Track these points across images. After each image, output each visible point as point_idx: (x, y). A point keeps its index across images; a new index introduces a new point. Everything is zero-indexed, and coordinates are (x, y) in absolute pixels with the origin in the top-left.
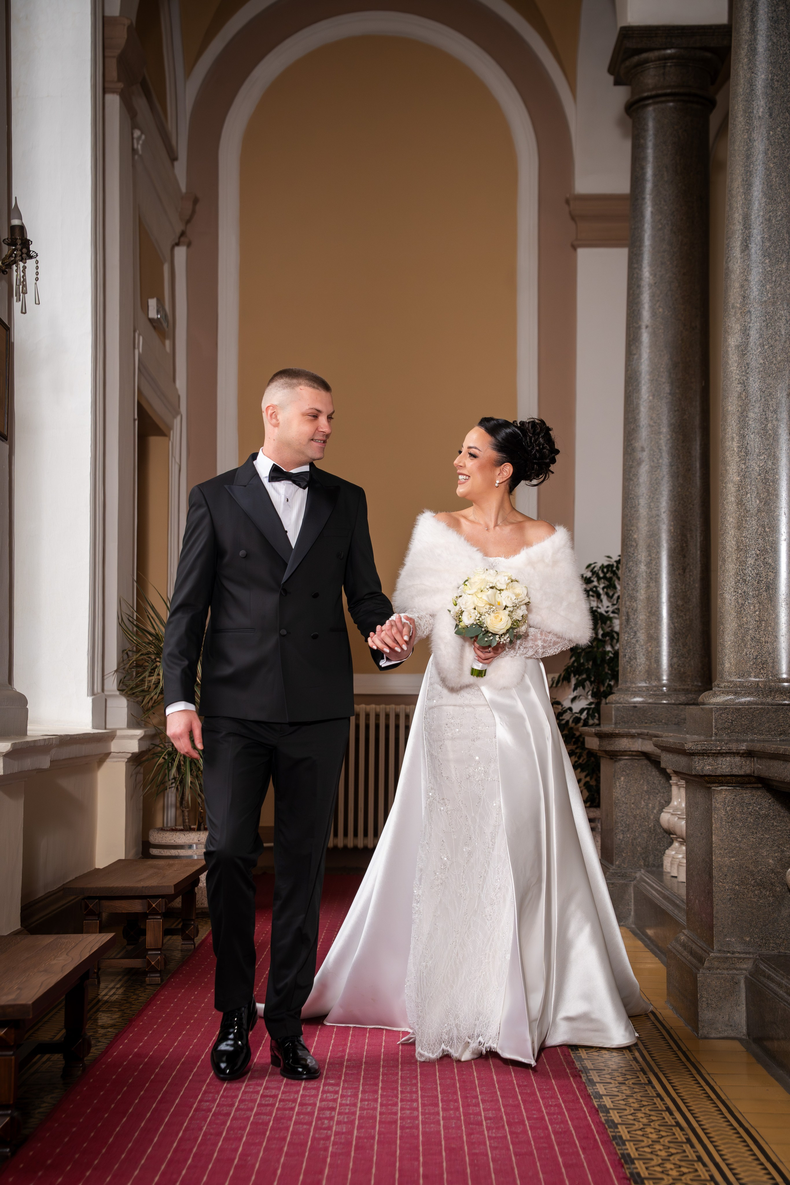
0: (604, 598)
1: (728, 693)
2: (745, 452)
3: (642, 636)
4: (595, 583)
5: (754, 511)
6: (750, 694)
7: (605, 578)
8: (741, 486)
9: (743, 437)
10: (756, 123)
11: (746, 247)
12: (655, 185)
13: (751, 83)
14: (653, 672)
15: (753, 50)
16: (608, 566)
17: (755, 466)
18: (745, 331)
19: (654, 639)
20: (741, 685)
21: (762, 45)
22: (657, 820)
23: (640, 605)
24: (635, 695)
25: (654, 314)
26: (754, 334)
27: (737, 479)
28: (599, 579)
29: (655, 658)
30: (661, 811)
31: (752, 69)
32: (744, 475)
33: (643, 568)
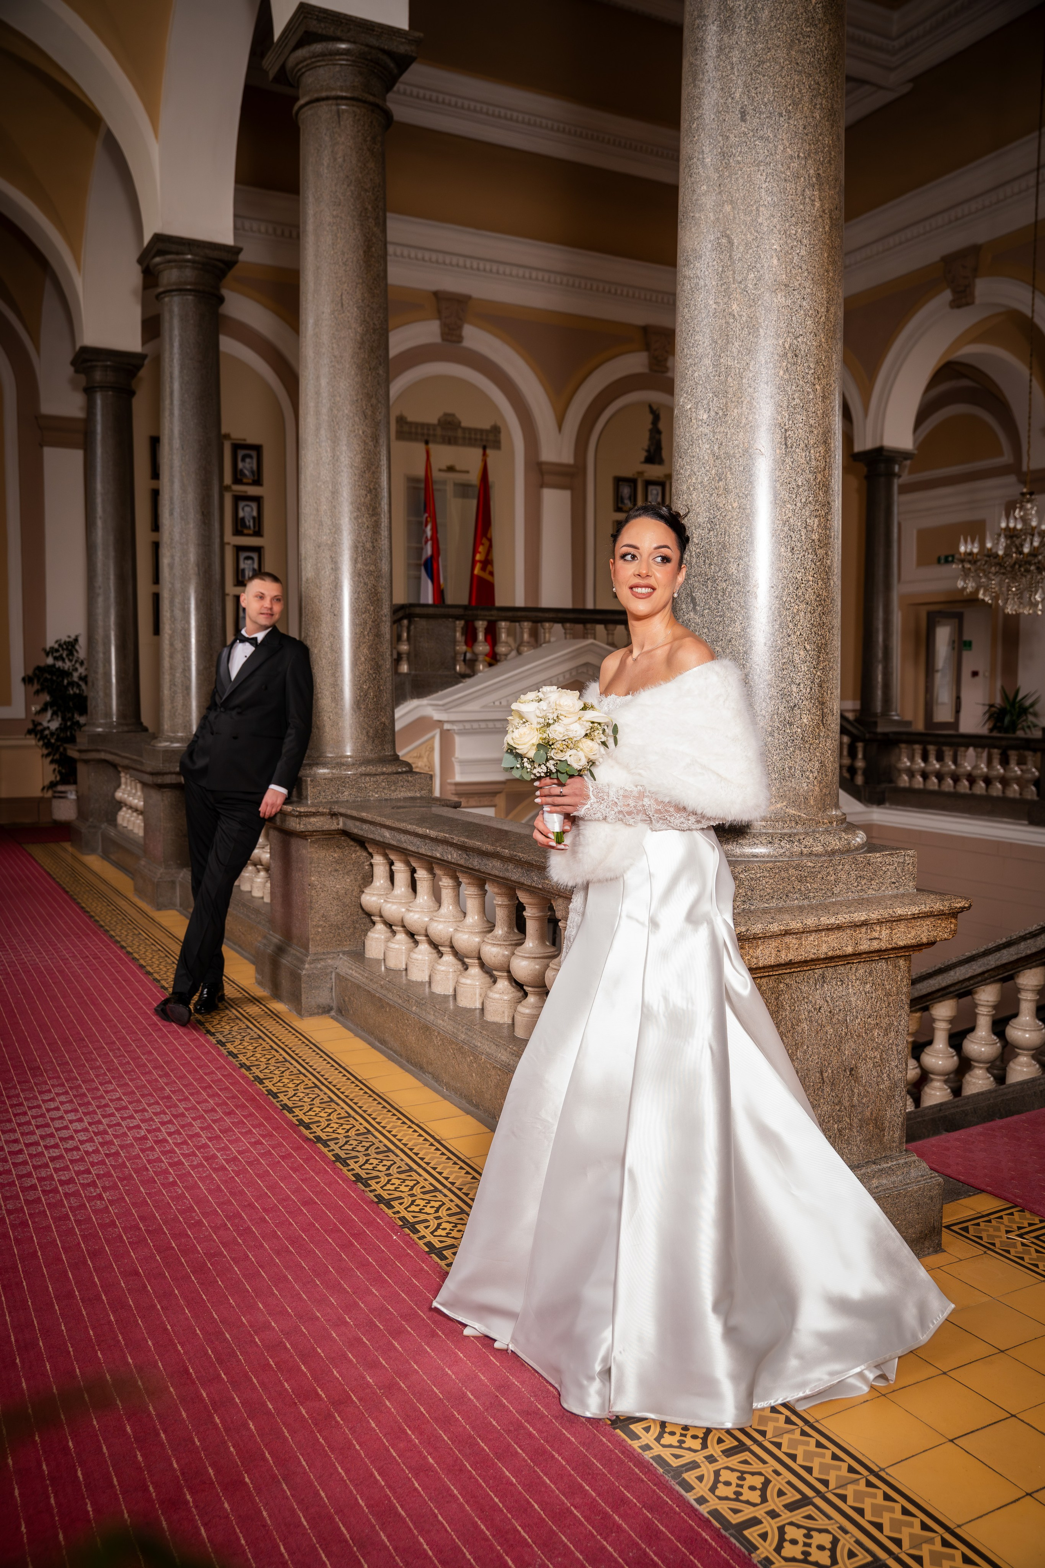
0: (67, 661)
1: (167, 741)
2: (173, 618)
3: (101, 694)
4: (61, 652)
5: (179, 649)
6: (178, 742)
7: (67, 649)
8: (172, 637)
9: (172, 611)
10: (175, 451)
11: (171, 514)
12: (103, 438)
13: (172, 431)
14: (108, 715)
15: (172, 414)
16: (69, 642)
17: (179, 626)
18: (172, 557)
19: (108, 695)
20: (174, 737)
21: (176, 412)
22: (113, 796)
23: (100, 676)
24: (99, 727)
25: (104, 510)
26: (177, 559)
27: (170, 632)
28: (63, 649)
29: (109, 706)
30: (115, 790)
31: (171, 422)
32: (173, 631)
33: (101, 655)
